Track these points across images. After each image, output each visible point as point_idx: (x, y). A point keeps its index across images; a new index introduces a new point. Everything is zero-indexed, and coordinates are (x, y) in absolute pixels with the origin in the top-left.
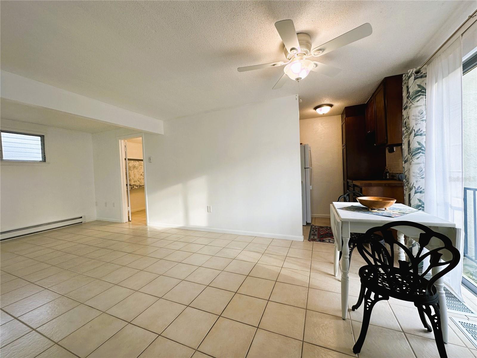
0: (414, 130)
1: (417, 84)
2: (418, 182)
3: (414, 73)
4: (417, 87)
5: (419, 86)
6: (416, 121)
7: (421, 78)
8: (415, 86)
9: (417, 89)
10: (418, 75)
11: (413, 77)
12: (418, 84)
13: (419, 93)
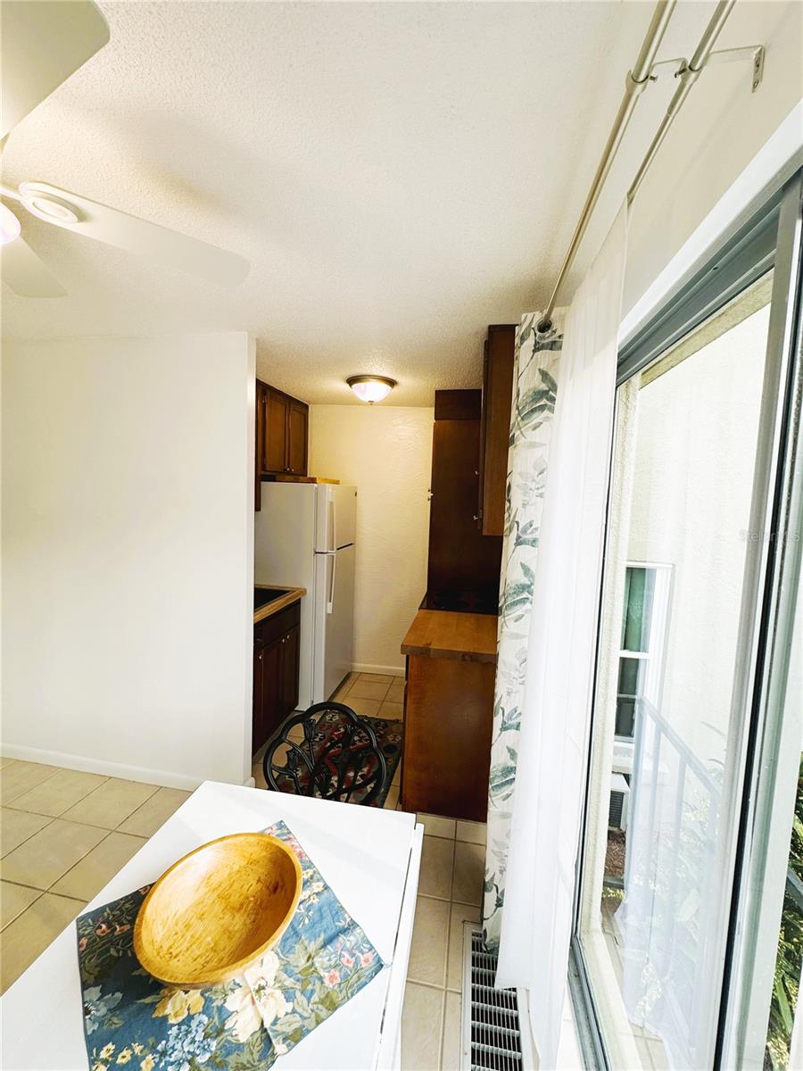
0: (517, 523)
1: (539, 369)
2: (512, 695)
3: (536, 329)
4: (538, 376)
5: (545, 375)
6: (525, 493)
7: (551, 349)
8: (535, 374)
9: (537, 383)
10: (544, 338)
11: (530, 342)
12: (541, 368)
13: (541, 398)
